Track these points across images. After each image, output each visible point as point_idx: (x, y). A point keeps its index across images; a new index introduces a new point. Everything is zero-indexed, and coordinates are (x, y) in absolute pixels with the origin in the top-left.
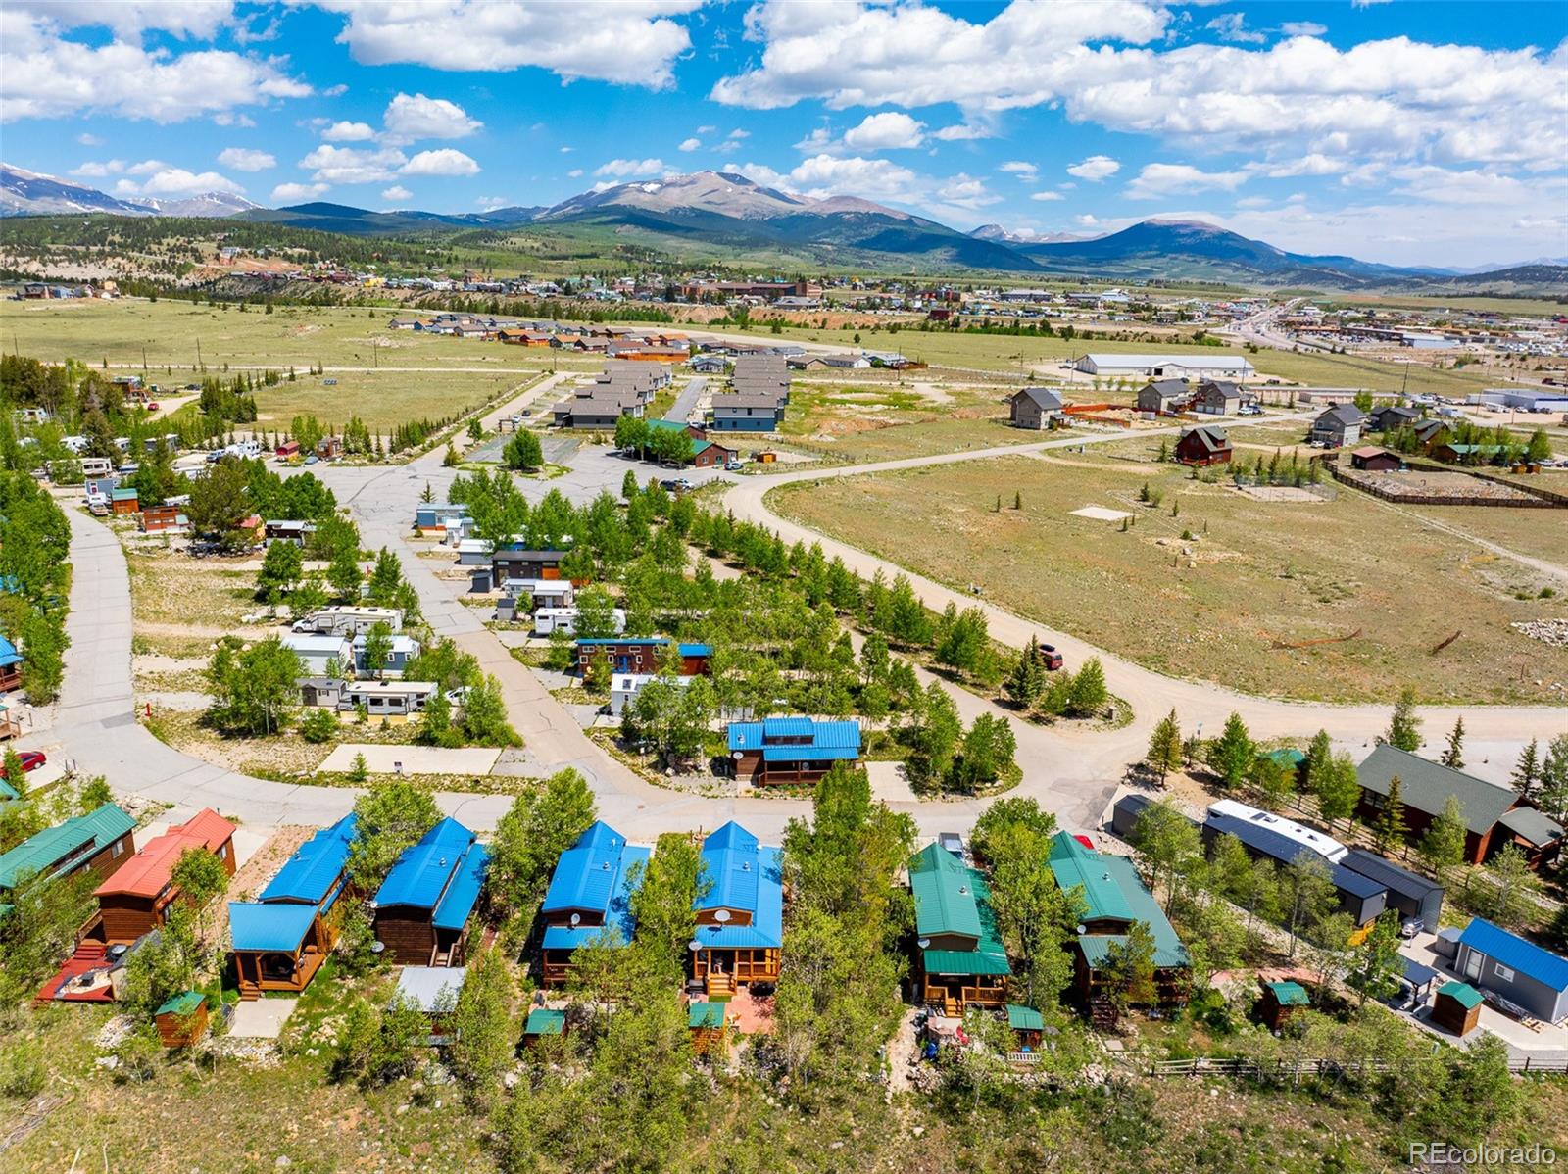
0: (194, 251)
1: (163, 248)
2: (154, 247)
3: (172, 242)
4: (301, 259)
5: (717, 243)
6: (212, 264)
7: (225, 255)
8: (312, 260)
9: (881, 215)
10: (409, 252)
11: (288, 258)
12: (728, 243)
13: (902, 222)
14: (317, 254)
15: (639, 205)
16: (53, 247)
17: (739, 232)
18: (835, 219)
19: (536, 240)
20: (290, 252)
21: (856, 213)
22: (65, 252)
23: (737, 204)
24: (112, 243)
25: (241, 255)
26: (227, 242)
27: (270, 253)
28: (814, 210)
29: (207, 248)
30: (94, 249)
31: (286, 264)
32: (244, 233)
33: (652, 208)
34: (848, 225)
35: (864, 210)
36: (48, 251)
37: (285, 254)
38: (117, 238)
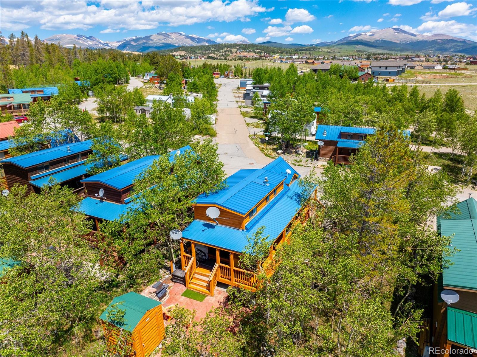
0: (231, 51)
1: (223, 51)
2: (221, 51)
3: (226, 49)
4: (259, 52)
5: (389, 50)
6: (234, 54)
7: (238, 52)
8: (261, 53)
9: (452, 40)
10: (289, 51)
11: (255, 52)
12: (393, 50)
13: (461, 42)
14: (263, 52)
15: (364, 39)
16: (198, 52)
17: (398, 47)
18: (434, 42)
19: (329, 49)
20: (255, 51)
21: (442, 40)
22: (200, 53)
23: (399, 38)
24: (211, 50)
25: (242, 52)
26: (239, 49)
27: (250, 51)
28: (426, 39)
29: (234, 50)
30: (207, 52)
31: (254, 54)
32: (245, 46)
33: (369, 40)
34: (439, 44)
35: (445, 38)
36: (197, 53)
37: (254, 51)
38: (213, 49)
